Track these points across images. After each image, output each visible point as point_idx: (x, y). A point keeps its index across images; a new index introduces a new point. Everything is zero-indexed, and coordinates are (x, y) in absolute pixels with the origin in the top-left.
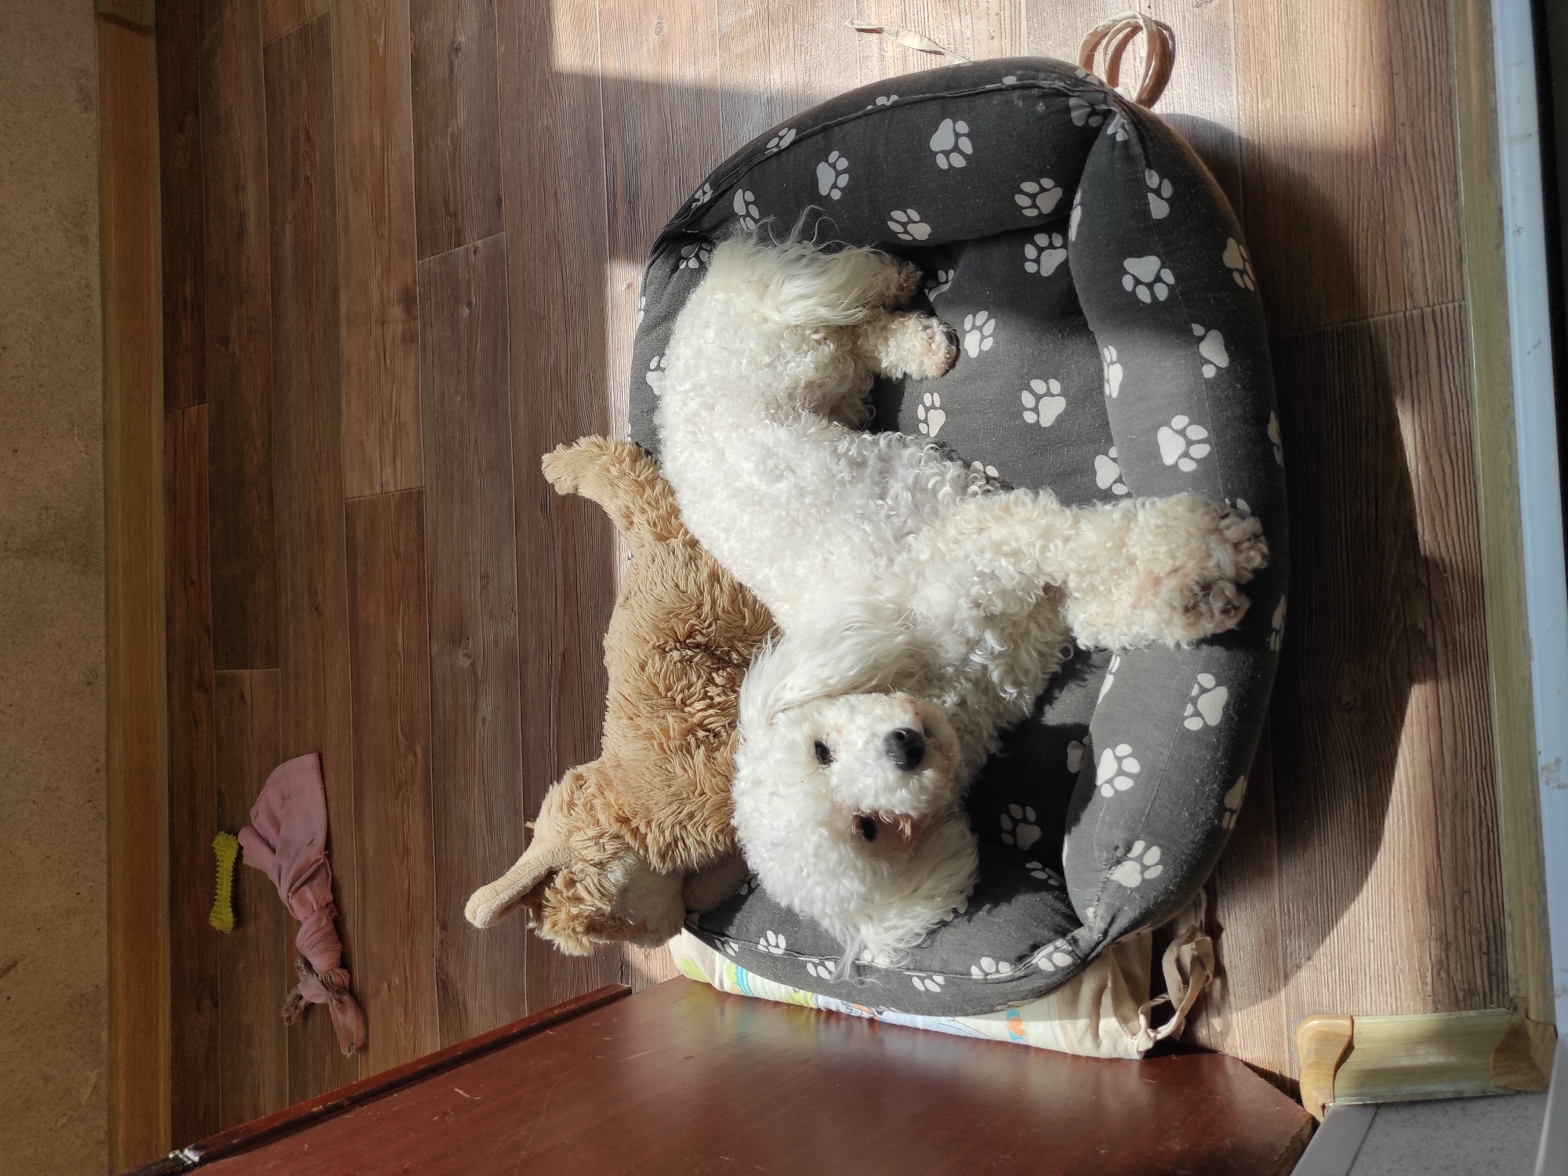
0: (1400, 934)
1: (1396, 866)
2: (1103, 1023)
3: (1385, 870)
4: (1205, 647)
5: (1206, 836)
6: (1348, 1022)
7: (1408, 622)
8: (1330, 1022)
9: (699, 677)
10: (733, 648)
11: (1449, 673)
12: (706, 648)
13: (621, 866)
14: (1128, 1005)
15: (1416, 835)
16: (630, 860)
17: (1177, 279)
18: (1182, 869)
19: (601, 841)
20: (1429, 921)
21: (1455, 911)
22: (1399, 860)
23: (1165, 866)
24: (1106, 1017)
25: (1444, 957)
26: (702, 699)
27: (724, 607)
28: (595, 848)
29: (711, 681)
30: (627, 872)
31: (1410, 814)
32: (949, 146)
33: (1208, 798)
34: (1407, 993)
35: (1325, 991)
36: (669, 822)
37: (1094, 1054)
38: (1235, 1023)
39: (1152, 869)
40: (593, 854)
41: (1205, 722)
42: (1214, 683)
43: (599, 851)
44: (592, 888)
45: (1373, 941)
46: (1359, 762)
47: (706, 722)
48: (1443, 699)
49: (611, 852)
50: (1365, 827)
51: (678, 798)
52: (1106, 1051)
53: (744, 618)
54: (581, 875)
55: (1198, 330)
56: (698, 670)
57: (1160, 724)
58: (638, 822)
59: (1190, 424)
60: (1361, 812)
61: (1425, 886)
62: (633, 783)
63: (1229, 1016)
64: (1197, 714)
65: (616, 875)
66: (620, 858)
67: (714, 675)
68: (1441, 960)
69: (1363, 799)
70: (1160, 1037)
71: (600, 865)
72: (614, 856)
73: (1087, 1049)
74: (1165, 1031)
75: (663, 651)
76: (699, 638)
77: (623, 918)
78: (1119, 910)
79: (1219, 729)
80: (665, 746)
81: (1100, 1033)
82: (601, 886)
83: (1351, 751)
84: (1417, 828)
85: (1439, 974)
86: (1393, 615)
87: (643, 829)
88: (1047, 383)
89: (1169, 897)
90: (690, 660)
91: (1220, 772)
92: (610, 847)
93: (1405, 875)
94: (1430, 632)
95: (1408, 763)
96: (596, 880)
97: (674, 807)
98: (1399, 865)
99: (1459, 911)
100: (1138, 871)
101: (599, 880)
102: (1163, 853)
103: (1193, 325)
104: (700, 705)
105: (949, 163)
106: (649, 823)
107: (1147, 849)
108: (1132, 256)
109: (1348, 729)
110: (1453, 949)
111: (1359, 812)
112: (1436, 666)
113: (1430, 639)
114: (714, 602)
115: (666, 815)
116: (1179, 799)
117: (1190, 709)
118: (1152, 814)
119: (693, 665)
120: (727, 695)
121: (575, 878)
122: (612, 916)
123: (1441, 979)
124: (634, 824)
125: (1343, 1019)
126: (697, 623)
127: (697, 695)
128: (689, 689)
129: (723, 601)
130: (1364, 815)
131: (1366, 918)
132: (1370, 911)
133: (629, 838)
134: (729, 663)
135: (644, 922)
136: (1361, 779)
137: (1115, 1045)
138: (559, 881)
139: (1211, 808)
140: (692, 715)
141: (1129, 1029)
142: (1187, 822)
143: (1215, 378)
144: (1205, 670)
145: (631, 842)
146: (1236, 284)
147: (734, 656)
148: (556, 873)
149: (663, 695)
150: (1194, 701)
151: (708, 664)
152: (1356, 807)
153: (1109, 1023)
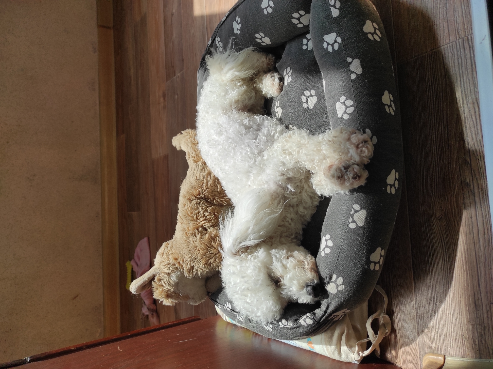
0: (464, 321)
1: (461, 290)
2: (342, 348)
3: (456, 291)
4: (355, 193)
5: (362, 273)
6: (442, 359)
7: (462, 179)
8: (435, 357)
9: (202, 209)
10: (214, 199)
11: (480, 202)
12: (205, 199)
13: (175, 275)
14: (353, 341)
15: (469, 276)
16: (178, 273)
17: (342, 41)
18: (353, 286)
19: (169, 266)
20: (476, 316)
21: (487, 312)
22: (462, 287)
23: (345, 285)
24: (343, 346)
25: (483, 333)
26: (203, 217)
27: (211, 185)
28: (167, 268)
29: (206, 210)
30: (177, 277)
31: (466, 266)
32: (267, 6)
33: (361, 257)
34: (468, 348)
35: (434, 344)
36: (189, 260)
37: (339, 359)
38: (400, 353)
39: (340, 286)
40: (166, 271)
41: (357, 225)
42: (360, 208)
43: (168, 269)
44: (166, 282)
45: (452, 323)
46: (444, 243)
47: (203, 225)
48: (479, 214)
49: (171, 270)
50: (448, 272)
51: (191, 252)
52: (343, 358)
53: (218, 188)
54: (163, 278)
55: (349, 60)
56: (202, 207)
57: (340, 226)
58: (180, 260)
59: (346, 99)
60: (446, 265)
61: (473, 300)
62: (178, 246)
63: (398, 350)
64: (354, 221)
65: (174, 278)
66: (175, 272)
67: (208, 209)
68: (482, 335)
69: (446, 259)
70: (364, 355)
71: (168, 274)
72: (173, 271)
73: (336, 357)
74: (367, 353)
75: (191, 200)
76: (201, 195)
77: (179, 293)
78: (330, 303)
79: (363, 227)
80: (187, 233)
81: (341, 351)
82: (169, 282)
83: (441, 237)
84: (469, 273)
85: (481, 341)
86: (456, 177)
87: (181, 262)
88: (310, 92)
89: (350, 298)
90: (200, 203)
91: (366, 246)
92: (171, 269)
93: (465, 294)
94: (472, 184)
95: (465, 243)
96: (167, 280)
97: (190, 255)
98: (462, 289)
99: (489, 312)
100: (335, 287)
101: (168, 280)
102: (344, 280)
103: (347, 58)
104: (201, 219)
105: (268, 12)
106: (183, 260)
107: (337, 278)
108: (326, 34)
109: (439, 228)
110: (487, 330)
111: (445, 265)
112: (475, 199)
113: (472, 186)
114: (207, 183)
115: (188, 257)
116: (348, 257)
117: (351, 220)
118: (338, 263)
119: (201, 205)
120: (211, 216)
121: (161, 279)
122: (174, 292)
123: (482, 343)
124: (179, 261)
125: (440, 357)
126: (201, 190)
127: (201, 216)
128: (199, 213)
129: (211, 182)
130: (447, 266)
131: (449, 312)
132: (451, 309)
133: (177, 265)
134: (213, 204)
135: (188, 295)
136: (445, 250)
137: (347, 357)
138: (156, 280)
139: (363, 261)
140: (199, 223)
141: (352, 350)
142: (353, 267)
143: (355, 79)
144: (356, 203)
145: (178, 267)
146: (369, 39)
147: (215, 201)
148: (155, 276)
149: (190, 216)
150: (352, 216)
151: (206, 205)
152: (444, 263)
153: (344, 348)
